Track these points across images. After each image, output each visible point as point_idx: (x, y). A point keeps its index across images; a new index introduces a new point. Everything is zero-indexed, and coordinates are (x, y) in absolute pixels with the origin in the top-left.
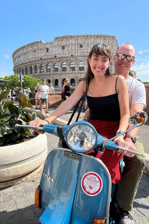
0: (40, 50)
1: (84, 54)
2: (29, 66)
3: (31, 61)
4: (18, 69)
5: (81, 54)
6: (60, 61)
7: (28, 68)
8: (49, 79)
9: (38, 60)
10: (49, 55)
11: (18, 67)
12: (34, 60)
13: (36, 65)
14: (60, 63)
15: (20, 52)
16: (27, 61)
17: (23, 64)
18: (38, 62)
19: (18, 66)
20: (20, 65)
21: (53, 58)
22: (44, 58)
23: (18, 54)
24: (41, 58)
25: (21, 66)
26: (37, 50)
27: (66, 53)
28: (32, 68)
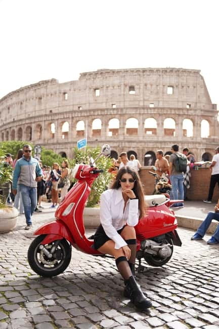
0: (50, 95)
1: (137, 103)
2: (26, 126)
3: (31, 116)
4: (4, 132)
5: (131, 103)
6: (88, 116)
7: (24, 130)
8: (64, 151)
9: (46, 115)
10: (66, 106)
11: (4, 127)
12: (37, 114)
13: (41, 123)
14: (88, 120)
15: (12, 99)
16: (22, 117)
17: (14, 122)
18: (44, 119)
19: (4, 125)
20: (9, 123)
21: (75, 112)
22: (57, 112)
23: (8, 104)
24: (51, 111)
25: (10, 126)
26: (45, 96)
27: (101, 101)
28: (31, 129)
